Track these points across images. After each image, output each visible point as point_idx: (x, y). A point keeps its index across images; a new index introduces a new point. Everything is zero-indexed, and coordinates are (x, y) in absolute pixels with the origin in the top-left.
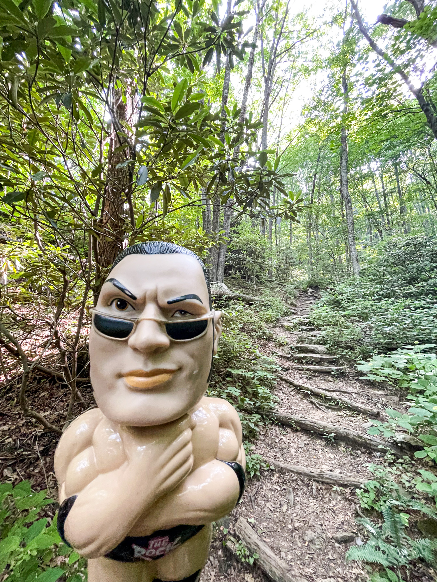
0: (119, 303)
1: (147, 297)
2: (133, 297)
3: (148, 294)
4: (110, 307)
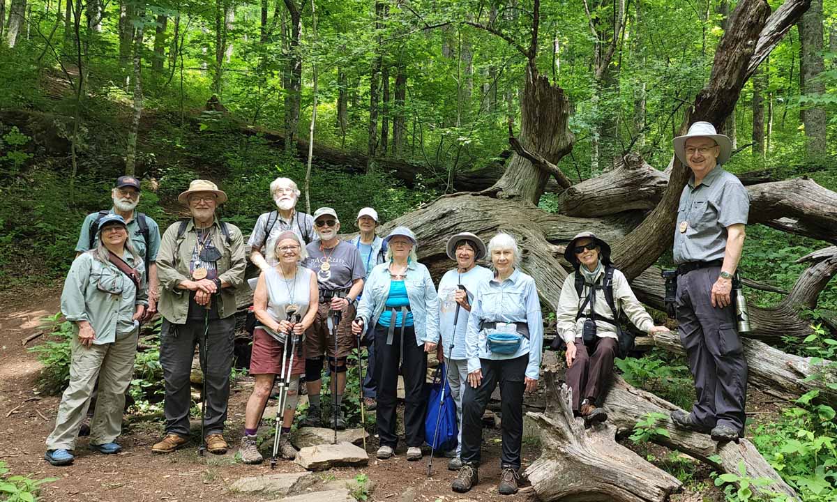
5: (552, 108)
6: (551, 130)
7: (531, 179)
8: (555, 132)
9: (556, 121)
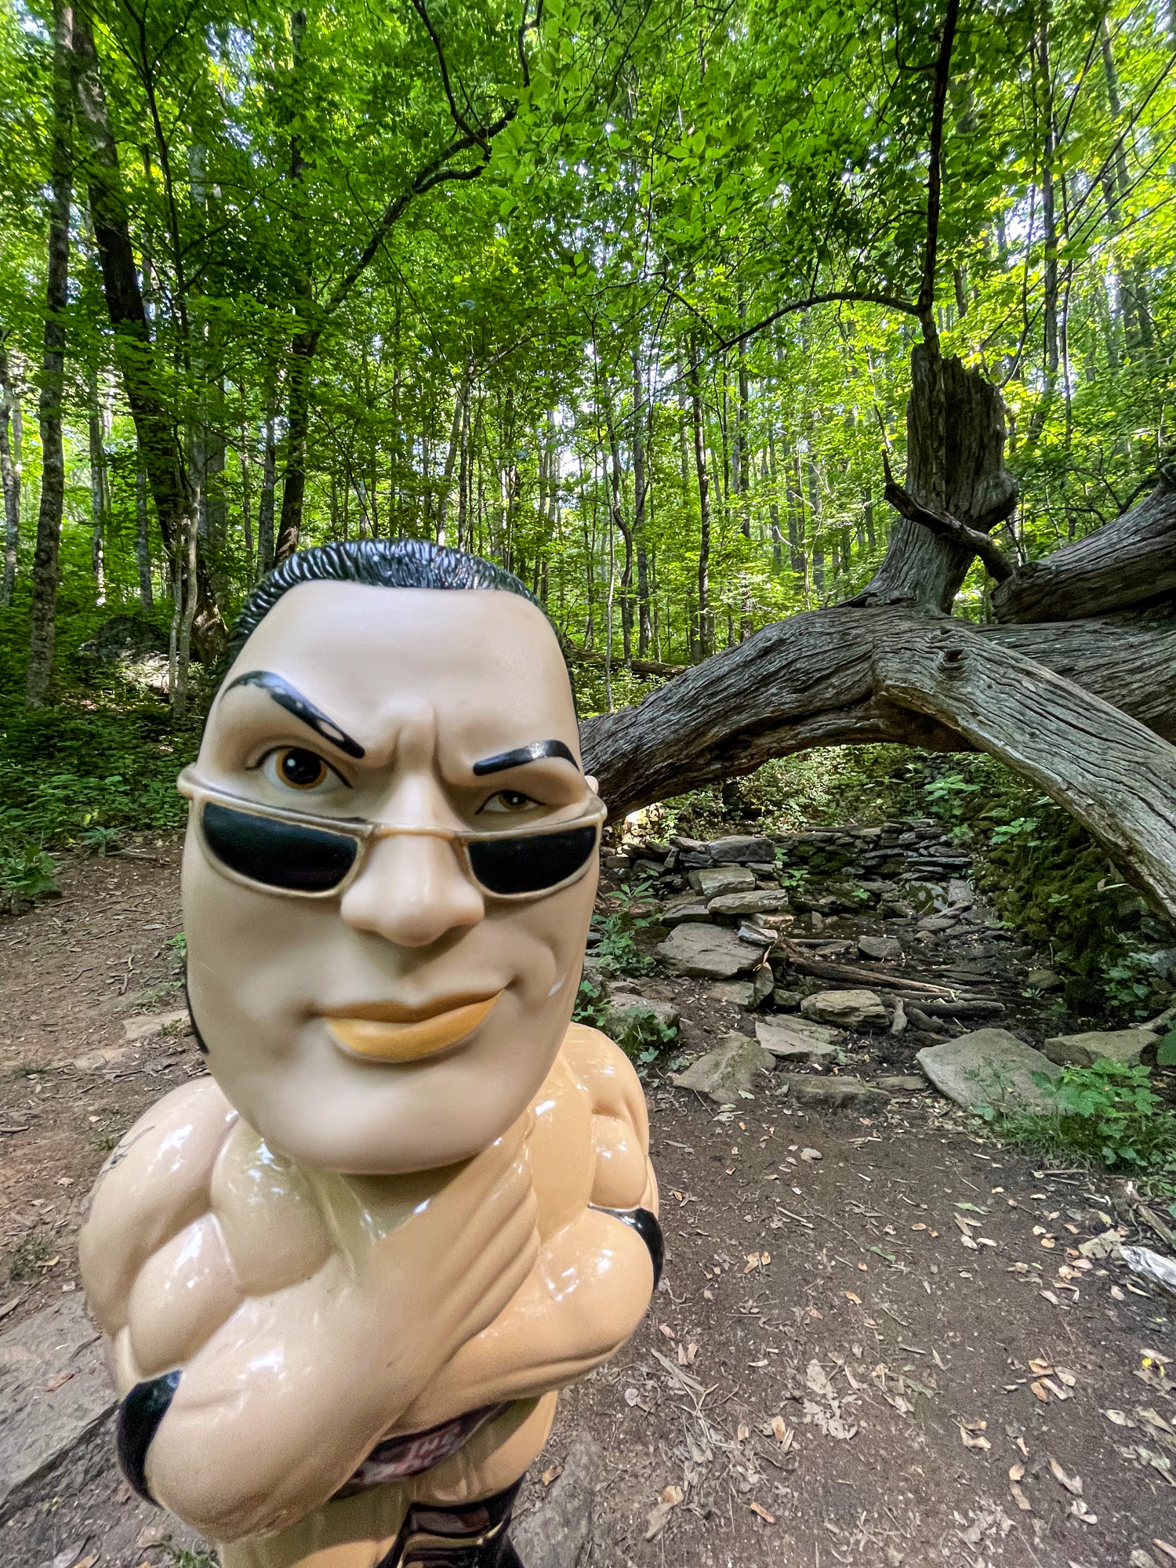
0: (291, 763)
1: (401, 748)
2: (350, 747)
3: (405, 737)
4: (255, 772)
5: (972, 419)
6: (972, 465)
7: (934, 567)
8: (978, 471)
9: (982, 447)
